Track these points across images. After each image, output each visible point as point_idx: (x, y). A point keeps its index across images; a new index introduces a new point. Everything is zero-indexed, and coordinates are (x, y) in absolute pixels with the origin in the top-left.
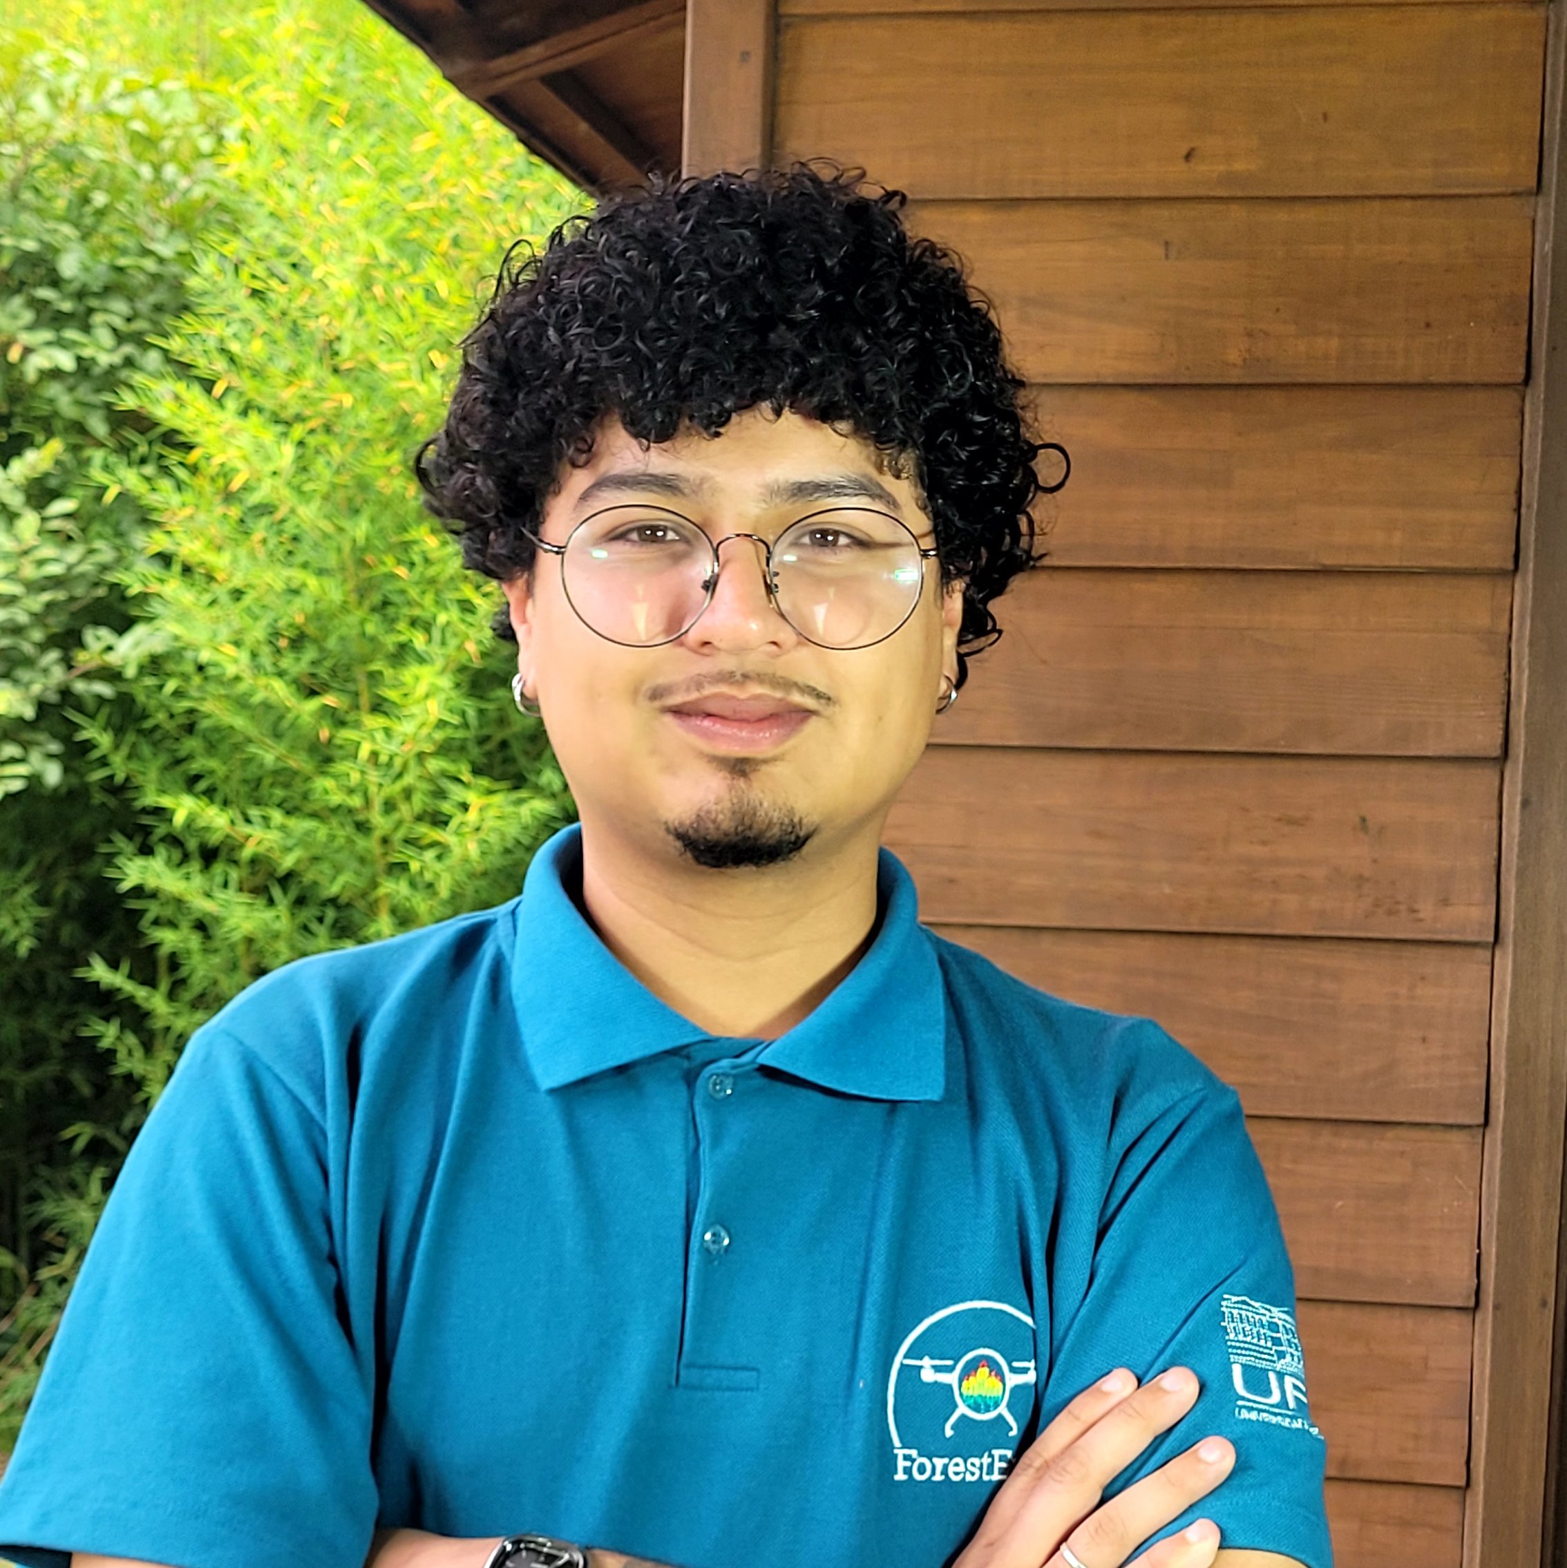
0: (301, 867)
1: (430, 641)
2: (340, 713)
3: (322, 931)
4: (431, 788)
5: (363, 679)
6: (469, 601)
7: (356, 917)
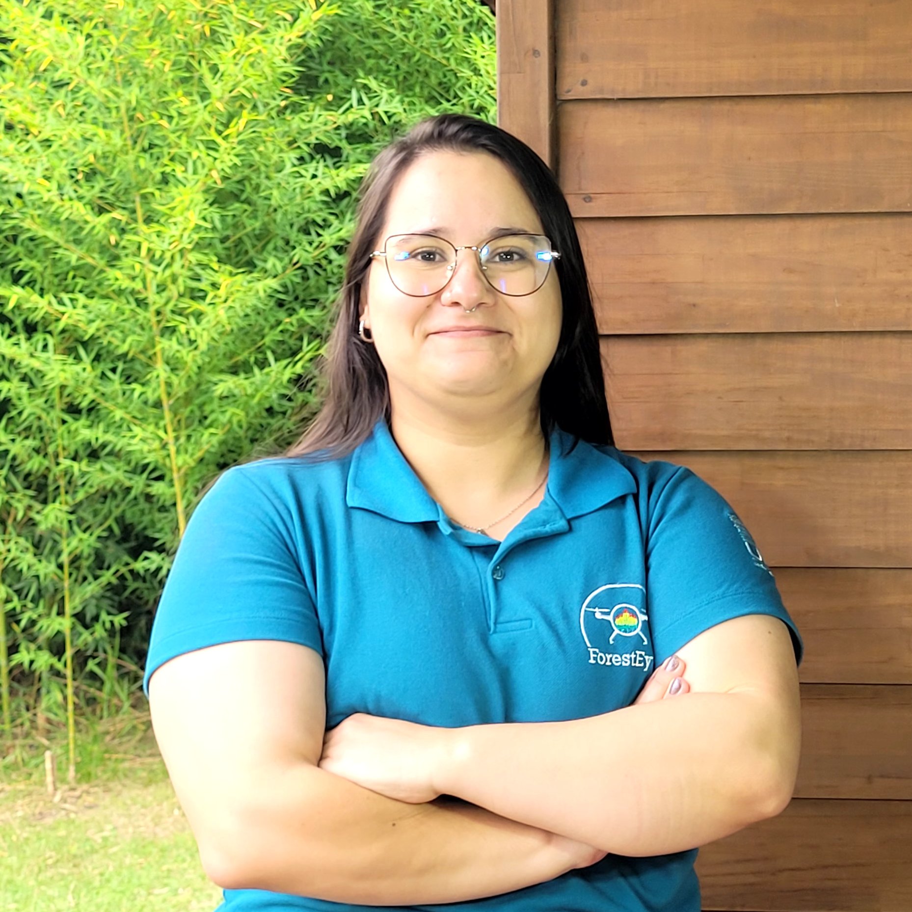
0: (100, 333)
1: (186, 171)
2: (123, 224)
3: (116, 377)
4: (190, 273)
5: (138, 199)
6: (214, 142)
7: (138, 367)
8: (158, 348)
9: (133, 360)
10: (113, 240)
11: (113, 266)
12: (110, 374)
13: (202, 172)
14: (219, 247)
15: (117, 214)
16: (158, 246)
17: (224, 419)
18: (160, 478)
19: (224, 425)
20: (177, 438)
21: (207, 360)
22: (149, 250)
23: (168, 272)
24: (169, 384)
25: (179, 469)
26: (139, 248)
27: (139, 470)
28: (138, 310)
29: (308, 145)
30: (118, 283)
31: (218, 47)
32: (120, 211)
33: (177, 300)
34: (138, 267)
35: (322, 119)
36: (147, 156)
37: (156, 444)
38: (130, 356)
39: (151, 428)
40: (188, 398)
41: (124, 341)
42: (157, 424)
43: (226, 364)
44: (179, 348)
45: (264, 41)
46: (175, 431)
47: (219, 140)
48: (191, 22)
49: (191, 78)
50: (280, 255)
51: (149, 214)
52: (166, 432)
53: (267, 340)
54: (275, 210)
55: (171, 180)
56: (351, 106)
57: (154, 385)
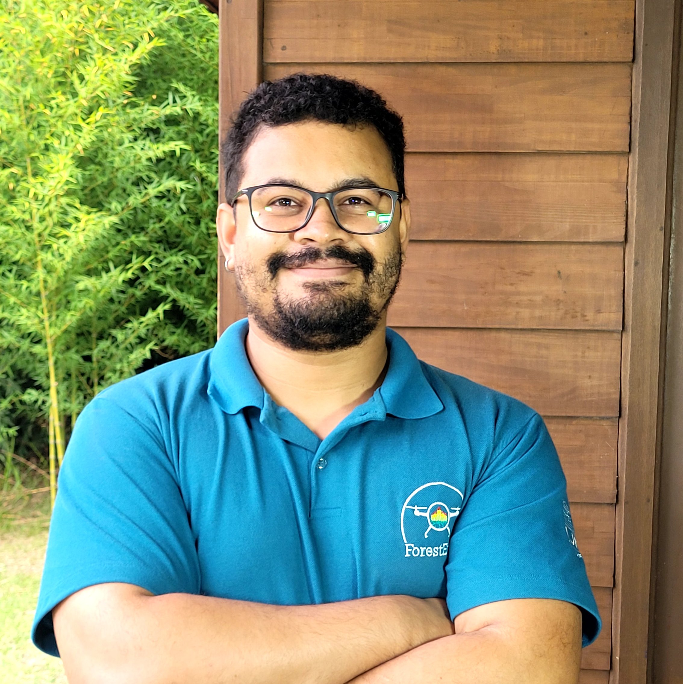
1: (60, 143)
2: (18, 177)
3: (11, 276)
4: (61, 210)
5: (29, 161)
6: (79, 125)
7: (26, 269)
8: (39, 258)
9: (23, 264)
10: (11, 186)
11: (11, 203)
12: (8, 274)
13: (72, 145)
14: (81, 193)
15: (14, 170)
16: (41, 192)
17: (81, 305)
18: (39, 342)
19: (80, 309)
20: (50, 317)
21: (70, 267)
22: (35, 194)
23: (47, 209)
24: (45, 281)
25: (51, 337)
26: (28, 192)
27: (26, 336)
28: (27, 233)
29: (140, 128)
30: (14, 215)
31: (85, 63)
32: (16, 168)
33: (52, 228)
34: (27, 205)
35: (150, 112)
36: (35, 132)
37: (36, 320)
38: (21, 261)
39: (33, 310)
40: (58, 291)
41: (17, 253)
42: (37, 308)
43: (83, 270)
44: (53, 258)
45: (115, 60)
46: (49, 312)
47: (83, 124)
48: (67, 46)
49: (66, 83)
50: (120, 200)
51: (35, 170)
52: (43, 313)
53: (110, 255)
54: (117, 170)
55: (51, 149)
56: (168, 104)
57: (35, 282)
